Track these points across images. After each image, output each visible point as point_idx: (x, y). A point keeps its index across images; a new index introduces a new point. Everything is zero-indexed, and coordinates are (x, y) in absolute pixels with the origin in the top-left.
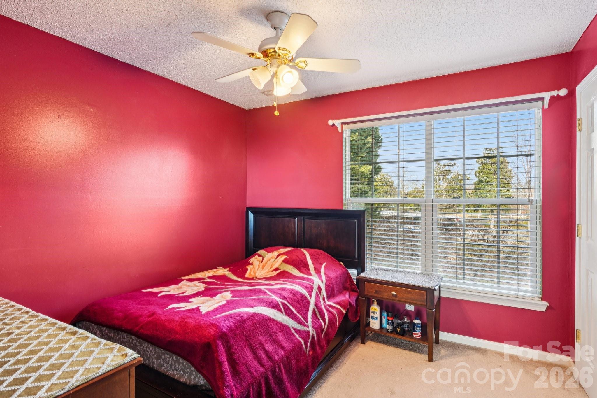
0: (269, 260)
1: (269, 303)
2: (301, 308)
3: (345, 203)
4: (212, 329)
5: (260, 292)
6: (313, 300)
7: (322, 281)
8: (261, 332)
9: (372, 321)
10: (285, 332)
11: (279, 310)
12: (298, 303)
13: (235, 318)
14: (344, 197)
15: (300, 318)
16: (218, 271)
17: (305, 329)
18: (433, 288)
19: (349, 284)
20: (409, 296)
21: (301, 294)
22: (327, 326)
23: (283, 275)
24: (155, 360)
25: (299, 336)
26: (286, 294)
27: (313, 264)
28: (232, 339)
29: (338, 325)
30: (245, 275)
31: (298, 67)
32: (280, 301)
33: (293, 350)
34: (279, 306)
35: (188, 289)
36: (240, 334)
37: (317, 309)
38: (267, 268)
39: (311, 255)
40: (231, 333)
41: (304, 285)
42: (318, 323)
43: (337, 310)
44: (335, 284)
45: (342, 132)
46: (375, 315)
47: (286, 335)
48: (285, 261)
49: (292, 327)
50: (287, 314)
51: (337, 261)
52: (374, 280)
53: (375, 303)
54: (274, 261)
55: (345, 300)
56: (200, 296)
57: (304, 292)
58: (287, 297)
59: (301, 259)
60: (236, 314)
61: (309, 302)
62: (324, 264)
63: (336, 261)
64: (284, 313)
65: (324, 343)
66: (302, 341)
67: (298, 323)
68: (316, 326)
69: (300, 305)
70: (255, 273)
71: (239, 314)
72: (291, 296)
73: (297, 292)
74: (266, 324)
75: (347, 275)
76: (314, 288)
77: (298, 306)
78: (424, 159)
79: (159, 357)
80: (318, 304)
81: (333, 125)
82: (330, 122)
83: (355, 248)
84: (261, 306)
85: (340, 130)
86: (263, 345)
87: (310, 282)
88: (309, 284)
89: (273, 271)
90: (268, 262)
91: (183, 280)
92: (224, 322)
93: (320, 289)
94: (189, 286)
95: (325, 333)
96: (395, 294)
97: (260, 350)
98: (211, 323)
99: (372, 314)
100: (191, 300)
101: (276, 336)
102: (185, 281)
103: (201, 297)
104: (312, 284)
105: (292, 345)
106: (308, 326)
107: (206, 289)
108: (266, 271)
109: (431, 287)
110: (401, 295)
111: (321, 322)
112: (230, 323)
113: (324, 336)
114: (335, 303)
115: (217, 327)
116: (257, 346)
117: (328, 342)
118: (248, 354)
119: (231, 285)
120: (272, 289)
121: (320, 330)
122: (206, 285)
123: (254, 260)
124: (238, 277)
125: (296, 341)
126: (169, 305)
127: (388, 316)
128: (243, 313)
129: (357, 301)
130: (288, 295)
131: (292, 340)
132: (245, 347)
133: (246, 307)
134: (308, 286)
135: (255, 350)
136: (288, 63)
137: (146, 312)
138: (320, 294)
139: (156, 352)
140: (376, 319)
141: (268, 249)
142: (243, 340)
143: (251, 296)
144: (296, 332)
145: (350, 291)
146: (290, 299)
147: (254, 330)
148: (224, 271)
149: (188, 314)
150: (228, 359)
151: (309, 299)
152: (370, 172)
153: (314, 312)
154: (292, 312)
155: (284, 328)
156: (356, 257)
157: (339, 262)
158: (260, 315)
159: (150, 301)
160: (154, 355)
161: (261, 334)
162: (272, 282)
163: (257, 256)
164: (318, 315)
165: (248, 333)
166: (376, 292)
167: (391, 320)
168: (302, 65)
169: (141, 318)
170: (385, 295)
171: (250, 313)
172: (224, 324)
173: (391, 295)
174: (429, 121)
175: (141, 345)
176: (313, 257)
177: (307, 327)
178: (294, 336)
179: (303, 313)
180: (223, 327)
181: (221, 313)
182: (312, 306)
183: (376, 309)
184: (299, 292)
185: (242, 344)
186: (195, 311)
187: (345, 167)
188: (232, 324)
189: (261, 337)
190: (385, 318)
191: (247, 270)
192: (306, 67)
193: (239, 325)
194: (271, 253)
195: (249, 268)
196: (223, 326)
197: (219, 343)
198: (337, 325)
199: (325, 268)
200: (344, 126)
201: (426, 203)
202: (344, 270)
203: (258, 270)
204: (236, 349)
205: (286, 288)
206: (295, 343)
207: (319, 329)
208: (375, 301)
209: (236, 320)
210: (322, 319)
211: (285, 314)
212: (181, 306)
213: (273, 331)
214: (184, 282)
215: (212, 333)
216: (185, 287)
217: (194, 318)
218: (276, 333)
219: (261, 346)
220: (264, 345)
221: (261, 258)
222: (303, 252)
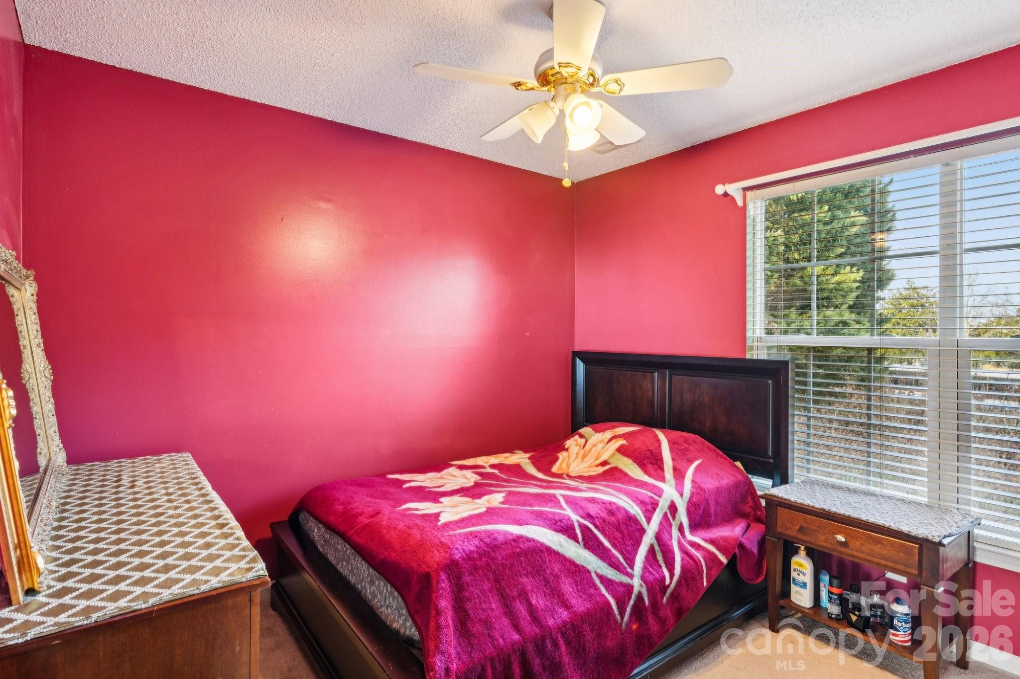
0: (595, 445)
1: (554, 522)
2: (623, 539)
3: (753, 346)
4: (438, 551)
5: (553, 499)
6: (652, 529)
7: (682, 495)
8: (527, 572)
9: (794, 588)
10: (578, 579)
11: (574, 538)
12: (618, 529)
13: (481, 540)
14: (749, 334)
15: (617, 558)
16: (511, 456)
17: (625, 579)
18: (937, 540)
19: (751, 507)
20: (877, 548)
21: (627, 512)
22: (677, 582)
23: (612, 475)
24: (368, 586)
25: (607, 591)
26: (593, 510)
27: (673, 459)
28: (467, 574)
29: (705, 584)
30: (551, 467)
31: (608, 92)
32: (578, 522)
33: (589, 614)
34: (573, 529)
35: (450, 482)
36: (483, 568)
37: (660, 545)
38: (590, 460)
39: (672, 443)
40: (467, 564)
41: (639, 496)
42: (658, 573)
43: (707, 554)
44: (712, 503)
45: (745, 207)
46: (801, 578)
47: (579, 583)
48: (621, 450)
49: (596, 573)
50: (587, 546)
51: (727, 457)
52: (796, 505)
53: (802, 553)
54: (603, 448)
55: (730, 536)
56: (458, 495)
57: (635, 510)
58: (594, 516)
59: (650, 448)
60: (486, 532)
61: (643, 531)
62: (697, 462)
63: (725, 458)
64: (582, 544)
65: (668, 613)
66: (613, 602)
67: (610, 565)
68: (651, 578)
69: (622, 533)
70: (568, 466)
71: (491, 534)
72: (604, 515)
73: (619, 508)
74: (539, 559)
75: (747, 488)
76: (660, 505)
77: (617, 534)
78: (937, 249)
79: (372, 583)
80: (665, 536)
81: (726, 194)
82: (719, 189)
83: (767, 434)
84: (539, 525)
85: (740, 203)
86: (527, 594)
87: (654, 494)
88: (651, 497)
89: (597, 466)
90: (593, 449)
91: (451, 466)
92: (461, 543)
93: (673, 508)
94: (455, 476)
95: (672, 594)
96: (843, 540)
97: (518, 602)
98: (441, 542)
99: (794, 574)
100: (442, 500)
101: (557, 582)
102: (454, 468)
103: (461, 496)
104: (656, 498)
105: (589, 605)
106: (631, 576)
107: (477, 485)
108: (587, 464)
109: (930, 538)
110: (858, 543)
111: (663, 572)
112: (470, 546)
113: (668, 600)
114: (706, 540)
115: (447, 550)
116: (515, 593)
117: (679, 613)
118: (494, 606)
119: (517, 482)
120: (574, 497)
121: (659, 587)
122: (480, 478)
123: (573, 443)
124: (539, 469)
125: (598, 598)
126: (406, 502)
127: (831, 584)
128: (498, 532)
129: (762, 543)
130: (599, 511)
131: (590, 596)
132: (491, 592)
133: (510, 523)
134: (648, 500)
135: (510, 601)
136: (588, 89)
137: (370, 509)
138: (674, 518)
139: (369, 573)
140: (804, 585)
141: (597, 426)
142: (489, 580)
143: (530, 505)
144: (602, 582)
145: (752, 521)
146: (601, 520)
147: (512, 565)
148: (521, 458)
149: (418, 522)
150: (455, 607)
151: (643, 524)
152: (857, 284)
153: (651, 550)
154: (601, 543)
155: (577, 572)
156: (770, 453)
157: (732, 461)
158: (530, 541)
159: (387, 493)
160: (367, 578)
161: (526, 575)
162: (584, 486)
163: (577, 437)
164: (660, 557)
165: (501, 568)
166: (801, 529)
167: (836, 594)
168: (614, 87)
169: (360, 518)
170: (821, 541)
171: (512, 534)
172: (459, 547)
173: (835, 541)
174: (947, 165)
175: (355, 559)
176: (676, 446)
177: (629, 577)
178: (597, 589)
179: (626, 550)
180: (456, 551)
181: (464, 528)
182: (648, 539)
183: (802, 566)
184: (624, 509)
185: (487, 586)
186: (432, 518)
187: (754, 274)
188: (472, 549)
189: (525, 580)
190: (825, 586)
191: (557, 459)
192: (621, 90)
193: (485, 551)
194: (601, 433)
195: (562, 455)
196: (457, 549)
197: (443, 577)
198: (702, 584)
199: (698, 469)
200: (749, 194)
201: (941, 348)
202: (740, 477)
203: (574, 461)
204: (472, 592)
205: (599, 499)
206: (597, 603)
207: (656, 586)
208: (802, 548)
209: (481, 543)
210: (667, 567)
211: (584, 545)
212: (420, 508)
213: (552, 574)
214: (452, 470)
215: (437, 559)
216: (449, 477)
217: (423, 530)
218: (558, 577)
219: (522, 596)
220: (530, 594)
221: (583, 441)
222: (656, 436)
